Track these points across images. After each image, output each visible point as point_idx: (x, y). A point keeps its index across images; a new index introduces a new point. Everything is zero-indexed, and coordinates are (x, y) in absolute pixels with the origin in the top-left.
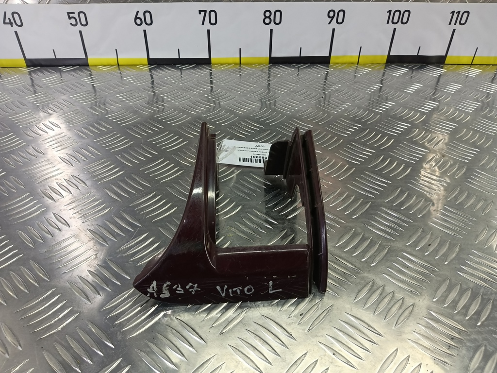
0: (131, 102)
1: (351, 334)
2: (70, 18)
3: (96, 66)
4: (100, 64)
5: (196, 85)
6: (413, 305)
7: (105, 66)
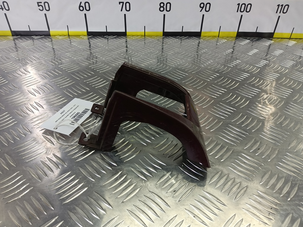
0: (75, 58)
1: (206, 204)
2: (39, 6)
3: (55, 36)
4: (57, 35)
5: (116, 48)
6: (247, 187)
7: (60, 36)
